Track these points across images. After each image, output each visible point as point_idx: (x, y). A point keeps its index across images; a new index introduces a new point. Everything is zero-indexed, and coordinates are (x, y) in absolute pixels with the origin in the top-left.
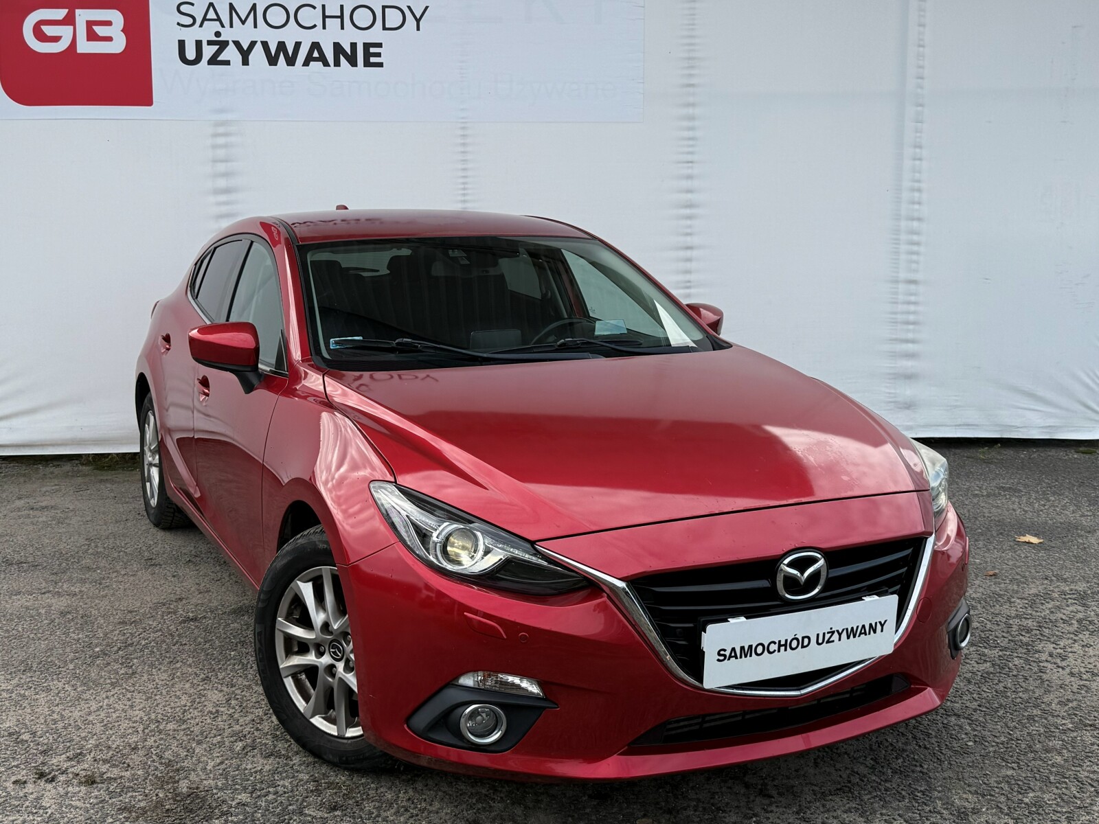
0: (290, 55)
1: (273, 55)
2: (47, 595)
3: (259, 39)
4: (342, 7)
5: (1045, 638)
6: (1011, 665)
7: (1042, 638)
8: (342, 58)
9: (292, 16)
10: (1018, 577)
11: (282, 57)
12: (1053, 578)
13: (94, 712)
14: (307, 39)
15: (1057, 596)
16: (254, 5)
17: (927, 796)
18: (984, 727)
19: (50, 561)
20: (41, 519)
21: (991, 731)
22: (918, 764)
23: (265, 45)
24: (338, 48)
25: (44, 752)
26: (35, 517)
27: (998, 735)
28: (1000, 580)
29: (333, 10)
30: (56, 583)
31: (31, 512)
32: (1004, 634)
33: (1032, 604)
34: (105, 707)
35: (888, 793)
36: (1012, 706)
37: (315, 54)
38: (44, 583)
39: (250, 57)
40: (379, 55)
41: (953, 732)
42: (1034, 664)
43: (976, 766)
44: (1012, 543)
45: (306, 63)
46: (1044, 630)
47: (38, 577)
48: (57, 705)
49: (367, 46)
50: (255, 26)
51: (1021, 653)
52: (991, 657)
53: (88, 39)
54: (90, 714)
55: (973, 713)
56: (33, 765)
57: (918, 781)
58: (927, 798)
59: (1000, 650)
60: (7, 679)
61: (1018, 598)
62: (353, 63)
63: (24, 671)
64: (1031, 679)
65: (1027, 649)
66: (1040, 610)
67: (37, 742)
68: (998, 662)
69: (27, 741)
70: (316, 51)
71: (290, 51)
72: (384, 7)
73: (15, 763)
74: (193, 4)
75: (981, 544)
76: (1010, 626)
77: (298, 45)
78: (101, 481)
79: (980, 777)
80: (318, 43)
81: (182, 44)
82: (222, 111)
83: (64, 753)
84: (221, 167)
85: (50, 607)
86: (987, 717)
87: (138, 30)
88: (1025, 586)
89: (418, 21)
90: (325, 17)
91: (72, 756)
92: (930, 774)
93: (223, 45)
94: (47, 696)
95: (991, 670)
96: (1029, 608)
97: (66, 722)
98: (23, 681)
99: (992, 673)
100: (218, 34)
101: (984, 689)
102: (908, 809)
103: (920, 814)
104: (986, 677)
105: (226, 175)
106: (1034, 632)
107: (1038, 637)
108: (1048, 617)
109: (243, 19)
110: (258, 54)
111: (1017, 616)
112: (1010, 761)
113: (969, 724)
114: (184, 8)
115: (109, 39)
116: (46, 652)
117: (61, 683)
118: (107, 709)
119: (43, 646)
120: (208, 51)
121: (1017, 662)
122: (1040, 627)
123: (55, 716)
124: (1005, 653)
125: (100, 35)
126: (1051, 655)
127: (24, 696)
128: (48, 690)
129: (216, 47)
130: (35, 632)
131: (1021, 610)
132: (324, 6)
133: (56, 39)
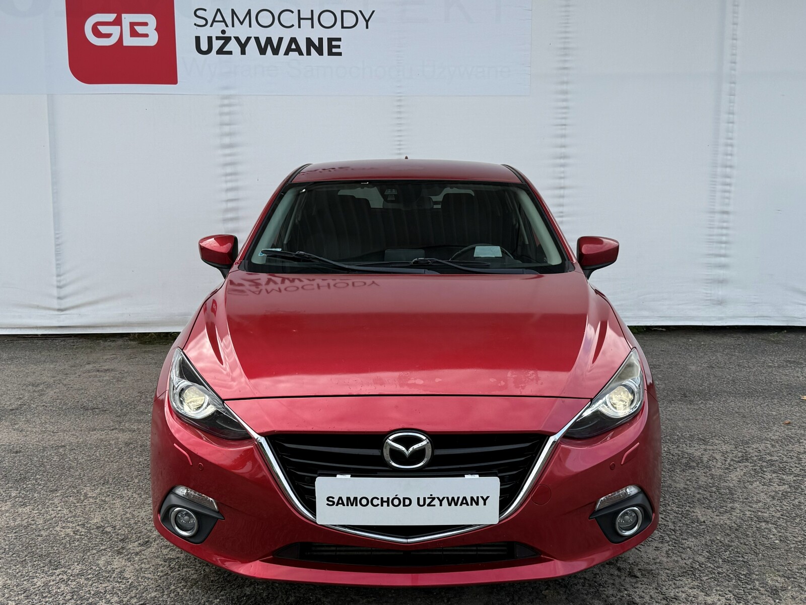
0: (275, 47)
1: (263, 47)
2: (114, 431)
3: (252, 36)
4: (312, 11)
8: (312, 49)
9: (276, 18)
11: (269, 49)
14: (287, 35)
16: (249, 11)
17: (749, 578)
18: (786, 530)
19: (114, 407)
20: (105, 378)
21: (791, 533)
22: (740, 555)
23: (257, 40)
24: (309, 42)
25: (123, 540)
26: (100, 376)
27: (797, 535)
28: (791, 427)
29: (306, 14)
30: (120, 423)
31: (98, 373)
32: (797, 465)
35: (720, 575)
37: (293, 46)
38: (112, 423)
39: (247, 49)
40: (339, 47)
41: (764, 533)
43: (782, 558)
44: (798, 401)
45: (286, 53)
47: (107, 419)
48: (129, 508)
49: (330, 40)
50: (250, 26)
52: (788, 481)
53: (131, 36)
55: (778, 520)
56: (115, 549)
57: (741, 567)
58: (749, 580)
59: (795, 476)
60: (92, 490)
62: (320, 52)
63: (103, 484)
67: (117, 533)
68: (794, 485)
69: (110, 532)
70: (293, 44)
71: (275, 44)
72: (342, 12)
73: (104, 548)
74: (205, 10)
75: (776, 401)
76: (800, 459)
77: (281, 40)
78: (145, 352)
79: (786, 565)
80: (295, 38)
81: (198, 39)
82: (226, 88)
83: (137, 541)
84: (227, 129)
85: (118, 439)
86: (788, 523)
87: (166, 29)
89: (367, 21)
90: (300, 19)
91: (142, 543)
92: (750, 562)
93: (227, 40)
94: (121, 502)
97: (136, 519)
98: (103, 491)
99: (789, 492)
100: (223, 32)
101: (785, 504)
102: (735, 587)
103: (744, 590)
104: (785, 495)
105: (230, 134)
109: (242, 21)
110: (252, 46)
113: (775, 528)
114: (199, 13)
115: (146, 35)
116: (118, 471)
119: (115, 467)
120: (217, 44)
123: (128, 515)
124: (798, 478)
125: (140, 32)
127: (104, 501)
128: (122, 497)
129: (222, 42)
132: (299, 11)
133: (108, 36)
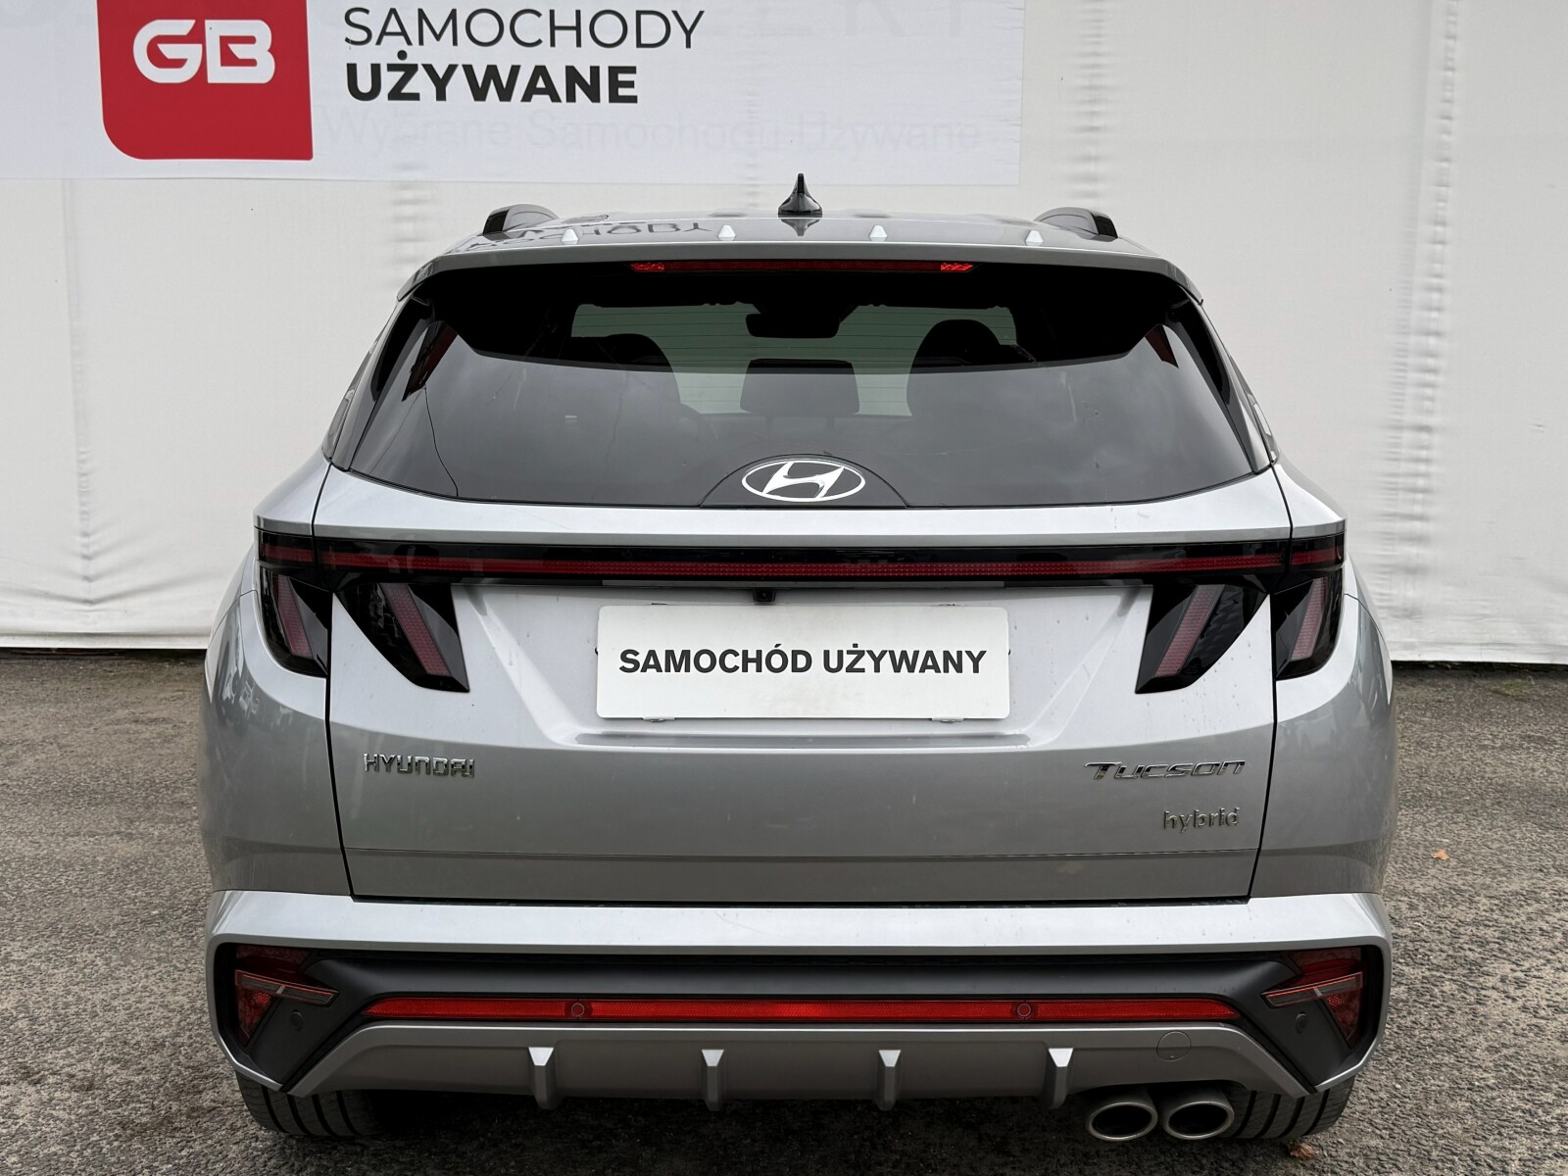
0: (504, 86)
1: (480, 85)
3: (460, 62)
4: (578, 15)
5: (1505, 956)
6: (1436, 990)
7: (1500, 955)
8: (578, 90)
9: (507, 28)
10: (1498, 866)
11: (492, 87)
12: (1552, 870)
13: (123, 994)
14: (528, 61)
15: (1547, 895)
16: (453, 12)
23: (469, 70)
24: (571, 73)
26: (135, 732)
29: (565, 18)
33: (1504, 905)
34: (139, 988)
36: (1415, 1049)
37: (541, 84)
39: (448, 89)
40: (630, 85)
42: (1472, 992)
45: (527, 98)
46: (1508, 943)
49: (613, 71)
50: (455, 43)
51: (1459, 975)
53: (223, 63)
54: (115, 997)
56: (20, 1061)
61: (1486, 897)
64: (1459, 1012)
65: (1469, 969)
66: (1511, 915)
70: (541, 78)
71: (504, 80)
72: (639, 12)
74: (367, 11)
76: (1456, 935)
77: (515, 71)
80: (544, 67)
81: (351, 69)
82: (408, 167)
84: (409, 249)
87: (292, 50)
88: (1504, 879)
89: (688, 33)
90: (553, 28)
93: (410, 71)
95: (1404, 997)
96: (1497, 912)
100: (402, 55)
105: (414, 259)
106: (1492, 945)
107: (1494, 953)
108: (1521, 925)
109: (438, 32)
110: (458, 84)
111: (1476, 923)
112: (1381, 1127)
114: (355, 17)
115: (252, 63)
117: (93, 955)
118: (142, 992)
120: (390, 80)
121: (1447, 987)
122: (1503, 939)
125: (240, 55)
126: (1503, 980)
129: (400, 74)
130: (81, 886)
131: (1484, 913)
132: (552, 15)
133: (181, 63)
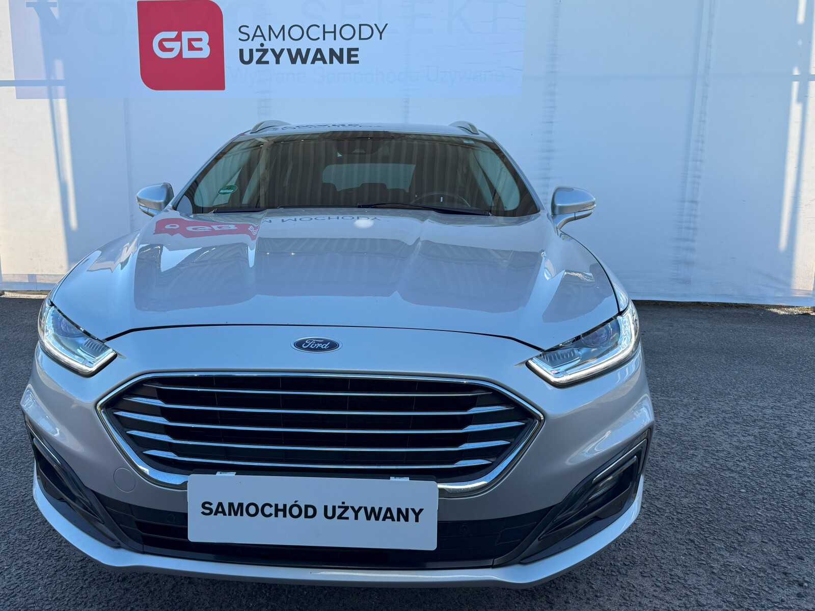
0: (304, 57)
1: (294, 57)
3: (286, 48)
4: (335, 25)
8: (334, 59)
9: (305, 33)
11: (299, 58)
14: (314, 47)
16: (283, 26)
23: (289, 51)
24: (332, 52)
29: (329, 28)
37: (319, 56)
39: (281, 59)
40: (356, 56)
45: (313, 62)
49: (349, 50)
50: (284, 39)
53: (189, 50)
62: (341, 61)
70: (319, 54)
71: (304, 55)
72: (360, 25)
74: (248, 27)
77: (308, 50)
80: (320, 49)
81: (241, 51)
82: (263, 93)
87: (217, 43)
89: (381, 33)
90: (324, 32)
93: (265, 52)
100: (262, 45)
109: (277, 35)
110: (285, 57)
114: (243, 29)
115: (200, 49)
120: (256, 56)
125: (196, 47)
129: (261, 53)
132: (324, 26)
133: (171, 50)
